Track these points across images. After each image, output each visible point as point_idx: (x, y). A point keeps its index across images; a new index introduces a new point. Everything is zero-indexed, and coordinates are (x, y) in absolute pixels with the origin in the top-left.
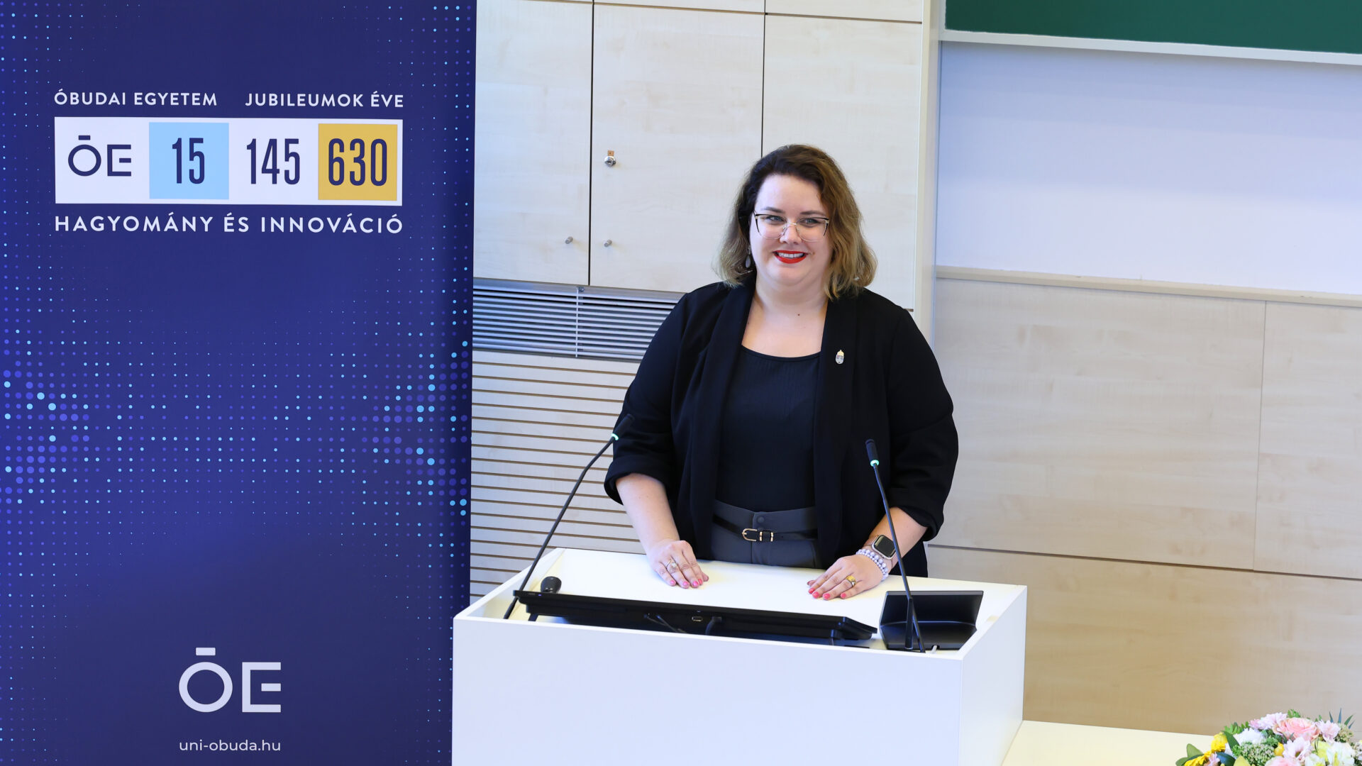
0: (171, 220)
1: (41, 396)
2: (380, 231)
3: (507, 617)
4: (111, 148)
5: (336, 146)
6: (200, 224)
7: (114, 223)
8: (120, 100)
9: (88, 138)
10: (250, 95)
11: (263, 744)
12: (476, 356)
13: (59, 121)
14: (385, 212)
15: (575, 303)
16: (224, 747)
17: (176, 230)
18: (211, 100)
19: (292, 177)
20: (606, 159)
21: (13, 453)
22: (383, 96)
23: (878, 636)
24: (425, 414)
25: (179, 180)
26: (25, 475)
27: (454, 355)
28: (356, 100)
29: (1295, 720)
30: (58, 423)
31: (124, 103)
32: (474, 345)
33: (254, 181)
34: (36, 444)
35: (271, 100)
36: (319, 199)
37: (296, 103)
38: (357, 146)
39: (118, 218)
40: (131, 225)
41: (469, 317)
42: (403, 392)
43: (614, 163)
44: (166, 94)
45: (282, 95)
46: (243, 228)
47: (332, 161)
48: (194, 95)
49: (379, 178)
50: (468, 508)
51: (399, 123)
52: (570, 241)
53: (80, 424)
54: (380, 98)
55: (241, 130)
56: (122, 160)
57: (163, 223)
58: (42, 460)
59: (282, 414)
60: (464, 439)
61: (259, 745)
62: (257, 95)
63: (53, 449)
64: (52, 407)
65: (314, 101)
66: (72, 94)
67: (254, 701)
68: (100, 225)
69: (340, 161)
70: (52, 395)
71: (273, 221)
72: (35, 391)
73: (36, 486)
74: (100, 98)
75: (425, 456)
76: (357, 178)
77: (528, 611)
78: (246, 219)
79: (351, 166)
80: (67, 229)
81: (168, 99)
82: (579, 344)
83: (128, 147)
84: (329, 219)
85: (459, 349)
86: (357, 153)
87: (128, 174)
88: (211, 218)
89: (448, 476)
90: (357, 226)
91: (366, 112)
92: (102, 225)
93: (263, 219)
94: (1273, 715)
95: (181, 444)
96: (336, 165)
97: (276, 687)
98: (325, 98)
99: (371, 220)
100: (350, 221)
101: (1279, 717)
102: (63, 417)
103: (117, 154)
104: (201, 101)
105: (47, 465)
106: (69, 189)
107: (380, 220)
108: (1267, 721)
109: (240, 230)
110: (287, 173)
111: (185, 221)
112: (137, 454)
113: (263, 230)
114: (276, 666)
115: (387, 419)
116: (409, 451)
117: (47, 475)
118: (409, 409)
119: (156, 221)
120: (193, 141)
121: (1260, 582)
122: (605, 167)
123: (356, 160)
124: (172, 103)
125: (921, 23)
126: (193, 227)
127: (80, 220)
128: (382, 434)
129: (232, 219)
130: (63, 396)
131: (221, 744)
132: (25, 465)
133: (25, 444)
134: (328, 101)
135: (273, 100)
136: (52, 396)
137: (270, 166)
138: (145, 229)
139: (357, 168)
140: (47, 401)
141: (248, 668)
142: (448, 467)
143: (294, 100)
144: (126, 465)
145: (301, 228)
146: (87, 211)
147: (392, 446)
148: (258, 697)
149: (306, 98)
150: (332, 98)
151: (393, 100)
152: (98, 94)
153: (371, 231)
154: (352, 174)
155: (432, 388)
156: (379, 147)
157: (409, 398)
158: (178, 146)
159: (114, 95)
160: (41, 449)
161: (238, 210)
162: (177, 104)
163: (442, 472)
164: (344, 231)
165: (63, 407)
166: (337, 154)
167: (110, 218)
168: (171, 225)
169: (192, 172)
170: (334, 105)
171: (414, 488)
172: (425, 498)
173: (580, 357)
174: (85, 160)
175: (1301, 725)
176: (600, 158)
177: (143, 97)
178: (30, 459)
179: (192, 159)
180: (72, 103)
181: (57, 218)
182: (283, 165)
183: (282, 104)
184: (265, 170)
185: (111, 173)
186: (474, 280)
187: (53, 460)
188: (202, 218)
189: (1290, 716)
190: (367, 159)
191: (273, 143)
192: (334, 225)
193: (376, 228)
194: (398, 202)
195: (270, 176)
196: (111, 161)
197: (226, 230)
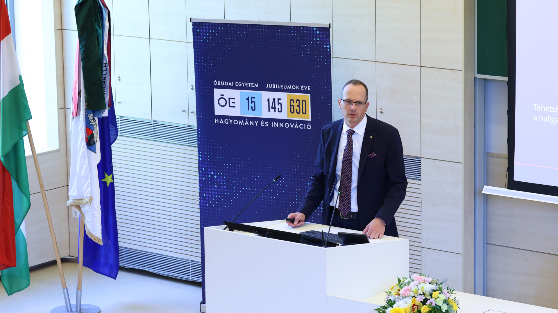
0: (247, 122)
1: (212, 173)
2: (305, 128)
4: (229, 99)
5: (292, 101)
6: (255, 123)
7: (231, 122)
8: (232, 84)
9: (223, 95)
10: (268, 84)
13: (215, 90)
14: (306, 122)
17: (248, 125)
18: (257, 85)
19: (280, 110)
20: (380, 110)
21: (206, 190)
22: (305, 86)
25: (249, 110)
26: (209, 197)
28: (297, 87)
30: (217, 182)
31: (233, 85)
33: (269, 111)
34: (211, 188)
35: (273, 86)
36: (288, 117)
37: (280, 88)
38: (298, 101)
39: (232, 120)
40: (236, 122)
43: (383, 112)
44: (244, 83)
45: (276, 85)
47: (291, 106)
48: (252, 84)
49: (304, 112)
51: (309, 95)
53: (223, 182)
54: (304, 87)
55: (265, 95)
56: (233, 103)
57: (244, 123)
58: (213, 193)
59: (279, 183)
62: (269, 85)
63: (216, 190)
64: (215, 177)
65: (285, 87)
66: (218, 82)
68: (227, 122)
69: (293, 106)
70: (216, 173)
71: (275, 124)
73: (212, 200)
74: (226, 83)
76: (298, 111)
78: (267, 122)
79: (296, 108)
80: (218, 123)
81: (245, 85)
83: (234, 99)
84: (291, 124)
86: (298, 104)
87: (234, 107)
88: (257, 122)
90: (299, 127)
91: (300, 91)
92: (228, 122)
93: (272, 123)
95: (251, 191)
96: (292, 107)
99: (302, 125)
100: (296, 125)
102: (219, 180)
103: (231, 101)
104: (254, 86)
105: (215, 195)
106: (219, 111)
107: (305, 125)
109: (266, 126)
110: (278, 109)
111: (250, 122)
112: (239, 193)
113: (272, 126)
117: (215, 197)
120: (252, 98)
123: (298, 106)
125: (461, 71)
126: (253, 124)
127: (222, 120)
129: (264, 122)
130: (218, 174)
132: (209, 194)
133: (209, 187)
134: (289, 87)
135: (274, 86)
137: (273, 106)
138: (240, 124)
139: (298, 108)
140: (214, 175)
143: (280, 87)
144: (236, 196)
145: (283, 126)
149: (283, 86)
151: (307, 88)
152: (225, 82)
153: (302, 128)
154: (297, 110)
156: (304, 102)
158: (248, 99)
159: (230, 83)
160: (213, 189)
161: (265, 120)
162: (247, 86)
164: (295, 128)
165: (219, 177)
166: (292, 104)
167: (230, 120)
168: (247, 123)
169: (252, 107)
170: (291, 89)
174: (222, 102)
177: (238, 83)
178: (210, 192)
179: (252, 103)
180: (218, 84)
181: (215, 119)
182: (277, 106)
183: (276, 88)
184: (272, 108)
185: (230, 106)
187: (216, 193)
190: (301, 106)
191: (274, 99)
192: (292, 125)
193: (304, 128)
194: (310, 120)
195: (274, 109)
196: (229, 102)
197: (262, 125)
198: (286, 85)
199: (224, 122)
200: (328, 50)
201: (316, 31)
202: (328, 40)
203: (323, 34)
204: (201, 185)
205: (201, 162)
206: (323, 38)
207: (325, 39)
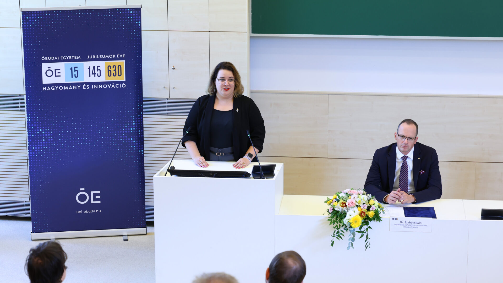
0: (70, 87)
2: (120, 87)
3: (165, 176)
4: (55, 70)
5: (109, 67)
6: (77, 87)
7: (57, 88)
8: (57, 58)
9: (50, 68)
10: (88, 56)
11: (97, 211)
12: (144, 116)
13: (43, 64)
14: (121, 83)
15: (166, 102)
16: (87, 212)
17: (72, 89)
18: (79, 58)
19: (99, 75)
20: (172, 68)
21: (34, 144)
22: (120, 55)
23: (251, 176)
24: (133, 130)
25: (72, 77)
26: (37, 149)
27: (139, 116)
28: (114, 56)
29: (352, 190)
30: (45, 136)
31: (58, 59)
32: (144, 113)
33: (90, 76)
34: (40, 142)
35: (93, 57)
36: (106, 80)
38: (114, 67)
39: (58, 87)
40: (61, 88)
41: (142, 107)
42: (127, 125)
43: (174, 69)
44: (68, 57)
45: (96, 56)
46: (88, 88)
47: (108, 71)
48: (75, 56)
49: (120, 74)
50: (143, 152)
51: (124, 61)
52: (164, 88)
53: (50, 136)
54: (119, 55)
55: (87, 64)
56: (58, 73)
58: (41, 145)
59: (98, 132)
60: (142, 136)
61: (96, 211)
62: (90, 56)
63: (44, 143)
64: (43, 133)
65: (104, 57)
66: (46, 57)
67: (94, 201)
69: (110, 71)
71: (95, 86)
72: (39, 129)
73: (40, 152)
74: (52, 58)
75: (133, 140)
76: (115, 75)
77: (170, 174)
78: (88, 86)
79: (113, 72)
80: (46, 90)
81: (69, 58)
82: (167, 112)
83: (60, 70)
84: (108, 85)
85: (140, 114)
87: (60, 76)
88: (80, 86)
89: (138, 145)
90: (115, 86)
91: (116, 59)
92: (54, 89)
93: (92, 85)
94: (347, 189)
95: (75, 140)
96: (110, 72)
97: (99, 197)
98: (106, 56)
99: (118, 85)
100: (113, 85)
101: (349, 190)
102: (46, 135)
103: (57, 71)
104: (77, 58)
105: (43, 147)
106: (46, 80)
107: (120, 84)
108: (346, 191)
109: (87, 88)
110: (98, 74)
111: (74, 87)
112: (64, 143)
113: (93, 88)
114: (99, 192)
115: (123, 132)
116: (129, 139)
117: (43, 149)
118: (129, 129)
119: (67, 87)
120: (75, 67)
121: (330, 161)
122: (172, 69)
123: (114, 70)
124: (70, 59)
125: (246, 32)
126: (76, 88)
127: (49, 87)
128: (122, 135)
129: (85, 86)
130: (46, 130)
131: (86, 211)
132: (37, 147)
133: (37, 142)
134: (107, 57)
135: (94, 57)
136: (43, 130)
137: (94, 73)
138: (64, 89)
139: (114, 72)
140: (42, 131)
141: (92, 193)
142: (138, 142)
143: (99, 57)
144: (62, 146)
145: (101, 87)
146: (50, 85)
147: (125, 138)
148: (95, 200)
149: (102, 56)
150: (108, 56)
151: (122, 56)
152: (52, 57)
153: (118, 87)
154: (113, 74)
155: (134, 124)
156: (119, 67)
157: (129, 127)
158: (71, 69)
159: (56, 57)
160: (41, 143)
161: (86, 84)
163: (137, 144)
164: (112, 87)
165: (46, 132)
166: (109, 69)
167: (56, 87)
168: (71, 88)
169: (75, 75)
171: (131, 148)
172: (133, 150)
173: (168, 115)
174: (49, 73)
175: (354, 191)
176: (171, 67)
177: (63, 57)
178: (39, 145)
179: (75, 72)
180: (46, 60)
181: (43, 87)
182: (97, 72)
183: (96, 58)
184: (92, 74)
185: (56, 76)
186: (143, 98)
187: (44, 145)
188: (78, 86)
189: (351, 189)
190: (117, 70)
191: (94, 67)
192: (109, 86)
193: (119, 86)
194: (125, 80)
195: (94, 75)
196: (56, 73)
197: (84, 88)
198: (104, 55)
199: (51, 88)
200: (140, 25)
201: (130, 11)
202: (139, 17)
203: (135, 13)
204: (30, 140)
205: (30, 123)
206: (135, 16)
207: (137, 17)
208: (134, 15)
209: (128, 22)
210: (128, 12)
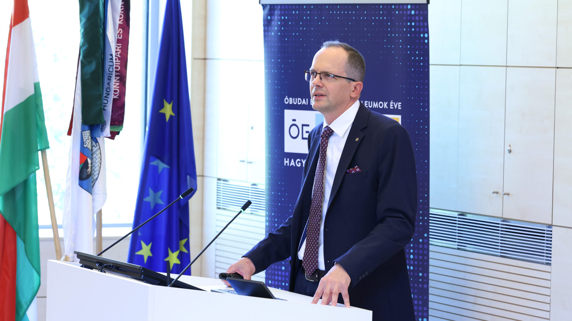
15: (499, 227)
20: (508, 149)
27: (421, 241)
28: (385, 105)
31: (307, 104)
43: (511, 151)
51: (400, 116)
54: (393, 104)
60: (425, 286)
65: (370, 105)
66: (290, 99)
80: (288, 165)
82: (500, 250)
85: (423, 238)
92: (300, 164)
122: (508, 153)
127: (293, 160)
146: (295, 156)
149: (368, 103)
150: (377, 103)
151: (398, 105)
152: (298, 99)
155: (412, 257)
159: (304, 100)
170: (377, 107)
173: (500, 256)
180: (290, 103)
181: (285, 159)
198: (372, 102)
199: (295, 163)
200: (426, 41)
201: (411, 9)
202: (426, 24)
203: (419, 15)
206: (419, 21)
207: (421, 24)
208: (417, 18)
209: (407, 32)
210: (409, 12)
